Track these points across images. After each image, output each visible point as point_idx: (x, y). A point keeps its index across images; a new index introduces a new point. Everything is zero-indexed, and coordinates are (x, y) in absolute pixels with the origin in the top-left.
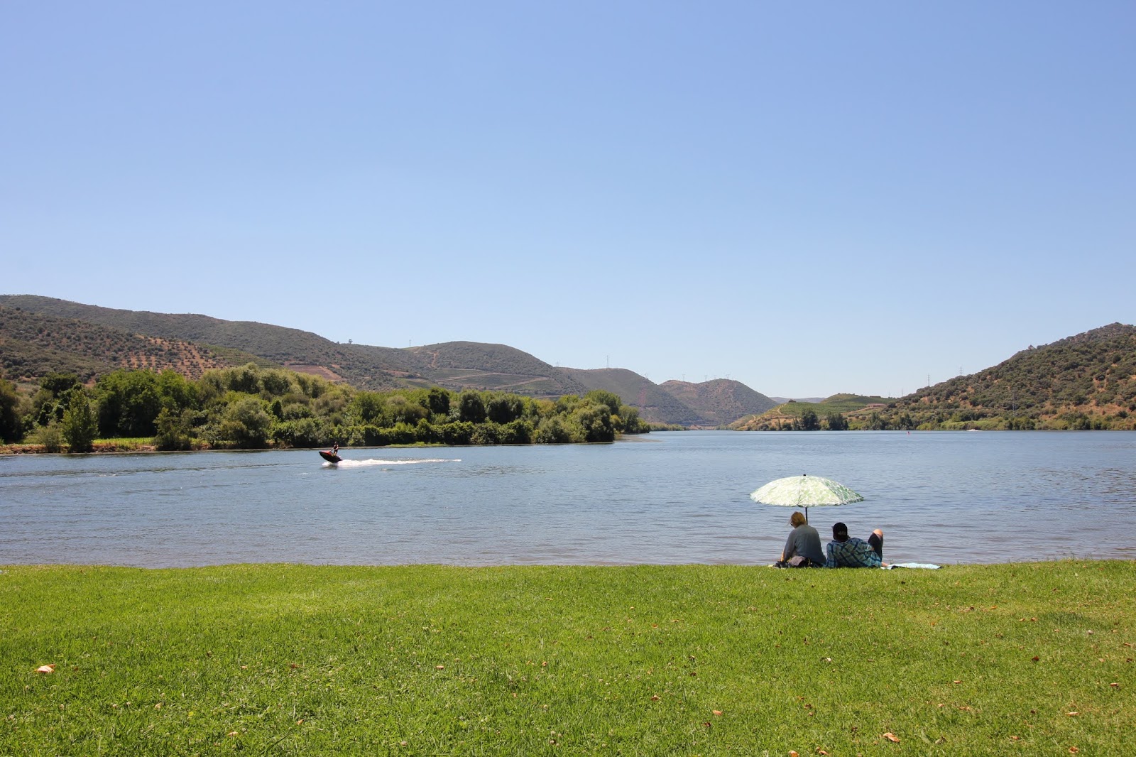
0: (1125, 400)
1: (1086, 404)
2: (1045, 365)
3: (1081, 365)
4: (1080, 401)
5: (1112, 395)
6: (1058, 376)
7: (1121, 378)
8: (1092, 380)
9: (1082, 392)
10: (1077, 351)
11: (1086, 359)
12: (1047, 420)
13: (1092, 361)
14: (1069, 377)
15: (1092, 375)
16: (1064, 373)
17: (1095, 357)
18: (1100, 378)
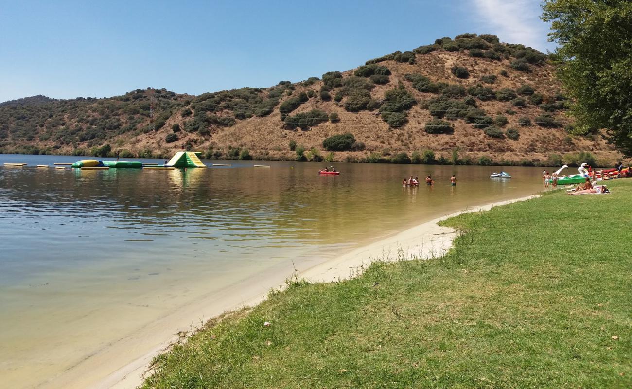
0: (57, 139)
1: (34, 140)
2: (6, 116)
3: (27, 117)
4: (31, 139)
5: (48, 136)
6: (14, 123)
7: (53, 127)
8: (37, 127)
9: (31, 133)
10: (25, 109)
11: (30, 114)
12: (11, 148)
13: (33, 115)
14: (20, 124)
15: (36, 124)
16: (17, 121)
17: (34, 114)
18: (42, 126)
